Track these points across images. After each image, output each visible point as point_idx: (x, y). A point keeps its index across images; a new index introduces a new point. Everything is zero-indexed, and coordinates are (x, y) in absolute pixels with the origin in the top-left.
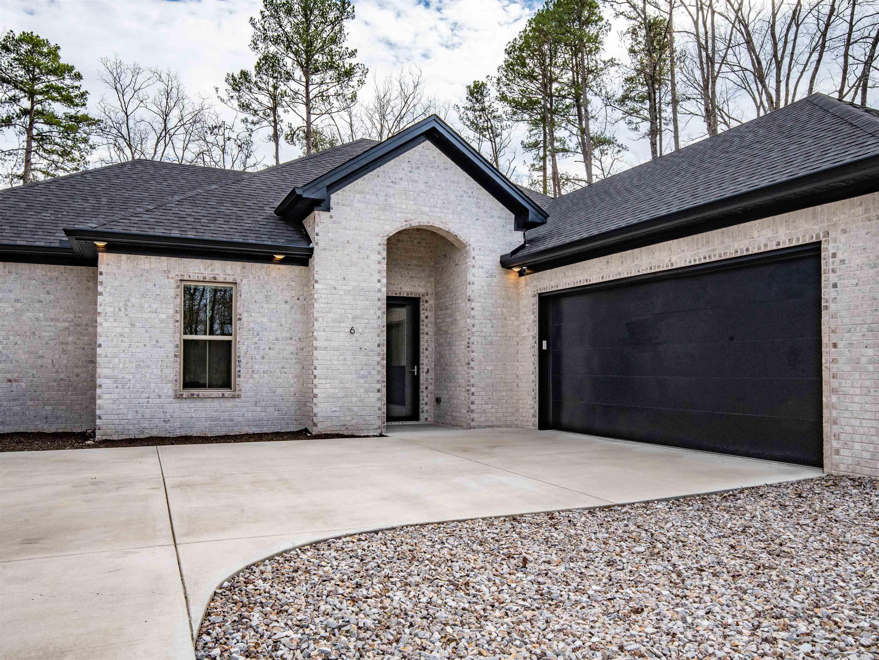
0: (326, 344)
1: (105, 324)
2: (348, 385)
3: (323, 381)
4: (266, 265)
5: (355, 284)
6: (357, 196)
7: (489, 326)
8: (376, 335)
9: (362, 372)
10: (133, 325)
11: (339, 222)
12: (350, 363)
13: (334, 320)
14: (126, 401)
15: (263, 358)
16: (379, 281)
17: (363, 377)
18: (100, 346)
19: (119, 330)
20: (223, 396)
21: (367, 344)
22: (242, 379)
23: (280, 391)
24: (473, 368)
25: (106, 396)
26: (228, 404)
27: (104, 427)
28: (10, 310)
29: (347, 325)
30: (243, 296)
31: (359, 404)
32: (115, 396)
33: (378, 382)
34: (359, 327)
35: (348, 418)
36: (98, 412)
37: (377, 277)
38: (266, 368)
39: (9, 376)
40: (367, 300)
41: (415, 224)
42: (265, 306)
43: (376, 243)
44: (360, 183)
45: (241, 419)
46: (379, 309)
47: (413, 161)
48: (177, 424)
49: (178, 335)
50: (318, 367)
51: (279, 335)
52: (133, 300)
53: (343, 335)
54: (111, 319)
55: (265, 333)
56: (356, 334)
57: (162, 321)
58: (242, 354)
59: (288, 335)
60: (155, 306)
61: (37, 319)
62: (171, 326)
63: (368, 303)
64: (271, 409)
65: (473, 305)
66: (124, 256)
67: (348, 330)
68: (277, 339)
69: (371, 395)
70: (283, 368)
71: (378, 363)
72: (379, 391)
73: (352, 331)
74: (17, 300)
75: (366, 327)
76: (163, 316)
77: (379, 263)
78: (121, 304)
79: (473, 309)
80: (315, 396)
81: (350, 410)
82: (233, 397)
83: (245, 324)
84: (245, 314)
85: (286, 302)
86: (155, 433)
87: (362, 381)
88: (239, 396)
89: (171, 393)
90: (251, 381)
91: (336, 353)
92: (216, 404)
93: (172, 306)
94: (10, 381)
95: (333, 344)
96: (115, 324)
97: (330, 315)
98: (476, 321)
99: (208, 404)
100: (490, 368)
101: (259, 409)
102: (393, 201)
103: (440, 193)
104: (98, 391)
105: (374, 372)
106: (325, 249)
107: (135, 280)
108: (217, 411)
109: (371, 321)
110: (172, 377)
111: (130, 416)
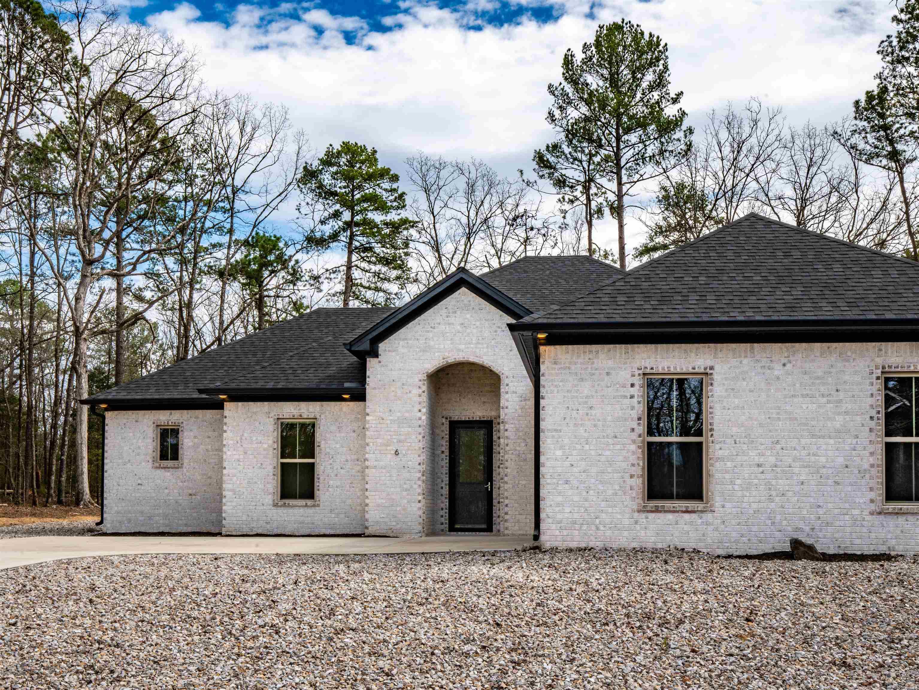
0: (376, 463)
1: (229, 453)
2: (393, 497)
3: (374, 493)
4: (338, 403)
5: (399, 414)
6: (401, 343)
7: (523, 444)
8: (416, 456)
9: (405, 486)
10: (246, 453)
11: (386, 366)
12: (394, 479)
13: (382, 445)
14: (241, 508)
15: (336, 475)
16: (420, 411)
17: (406, 490)
18: (225, 468)
19: (237, 457)
20: (306, 506)
21: (410, 463)
22: (320, 492)
23: (349, 502)
24: (507, 483)
25: (229, 504)
26: (310, 511)
27: (227, 526)
28: (190, 444)
29: (393, 448)
30: (322, 428)
31: (403, 512)
32: (234, 504)
33: (419, 494)
34: (402, 451)
35: (394, 523)
36: (224, 515)
37: (418, 407)
38: (339, 483)
39: (190, 491)
40: (410, 427)
41: (451, 360)
42: (338, 435)
43: (417, 380)
44: (403, 332)
45: (319, 523)
46: (420, 434)
47: (450, 307)
48: (275, 525)
49: (275, 459)
50: (369, 482)
51: (349, 458)
52: (245, 435)
53: (389, 456)
54: (232, 449)
55: (338, 456)
56: (400, 455)
57: (264, 450)
58: (321, 473)
59: (355, 457)
60: (259, 438)
61: (207, 450)
62: (271, 453)
63: (410, 429)
64: (342, 516)
65: (507, 426)
66: (240, 404)
67: (393, 452)
68: (347, 461)
69: (413, 505)
70: (351, 483)
71: (419, 479)
72: (419, 502)
73: (397, 453)
74: (195, 437)
75: (408, 450)
76: (265, 446)
77: (420, 396)
78: (238, 438)
79: (506, 430)
80: (367, 505)
81: (395, 517)
82: (314, 506)
83: (323, 449)
84: (323, 442)
85: (354, 431)
86: (260, 531)
87: (405, 493)
88: (318, 506)
89: (271, 502)
90: (327, 493)
91: (384, 471)
92: (302, 510)
93: (271, 438)
94: (191, 495)
95: (382, 463)
96: (235, 453)
97: (379, 441)
98: (509, 441)
99: (296, 511)
100: (524, 482)
101: (333, 516)
102: (432, 343)
103: (475, 331)
104: (224, 500)
105: (415, 486)
106: (375, 388)
107: (247, 420)
108: (302, 516)
109: (413, 444)
110: (271, 490)
111: (244, 518)
